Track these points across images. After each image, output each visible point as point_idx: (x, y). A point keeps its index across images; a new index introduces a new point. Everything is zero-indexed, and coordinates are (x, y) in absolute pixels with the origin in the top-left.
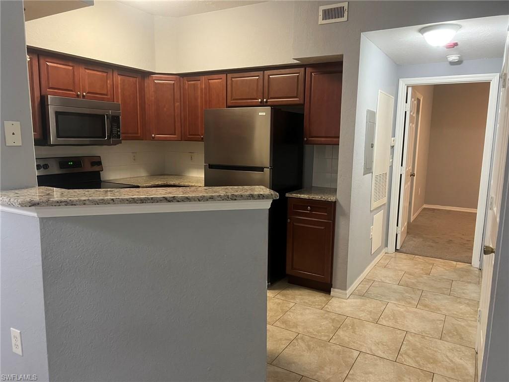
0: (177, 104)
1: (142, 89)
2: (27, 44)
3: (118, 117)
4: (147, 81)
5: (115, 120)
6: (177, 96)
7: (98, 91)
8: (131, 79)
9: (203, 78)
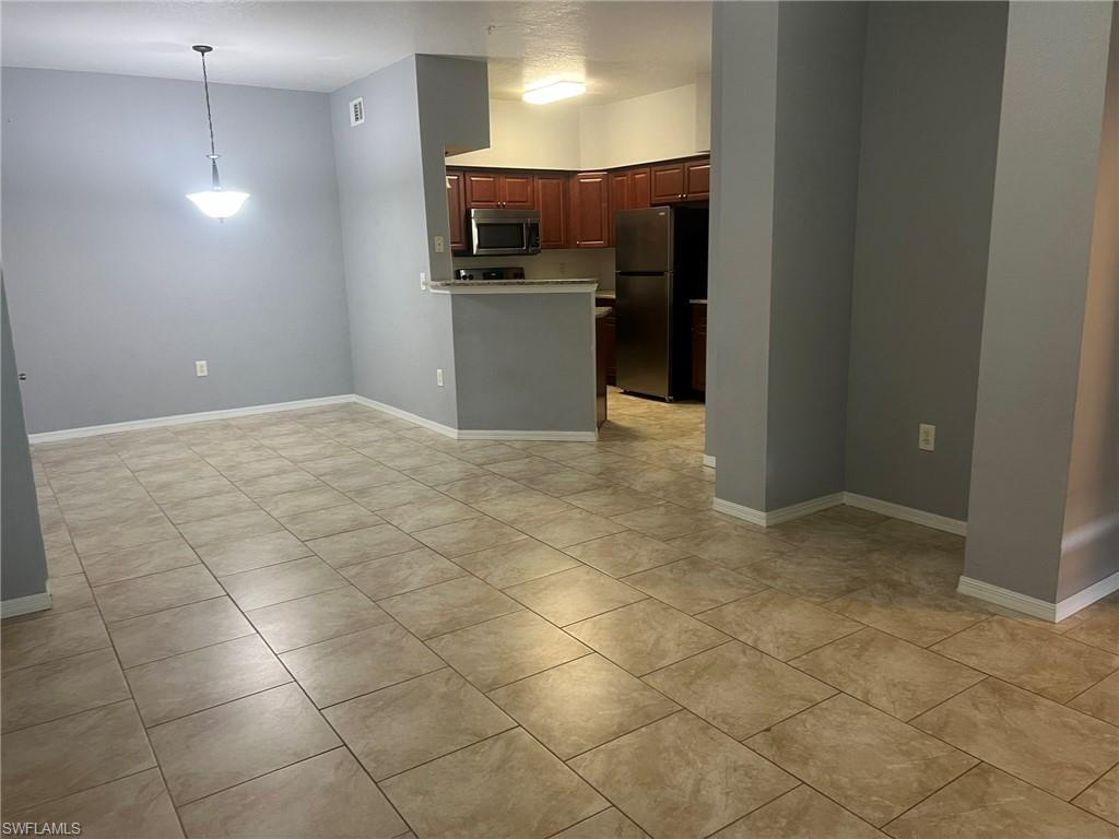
0: (605, 205)
1: (566, 193)
2: (447, 164)
3: (537, 225)
4: (571, 181)
5: (534, 228)
6: (605, 194)
7: (517, 199)
8: (555, 181)
9: (630, 173)
